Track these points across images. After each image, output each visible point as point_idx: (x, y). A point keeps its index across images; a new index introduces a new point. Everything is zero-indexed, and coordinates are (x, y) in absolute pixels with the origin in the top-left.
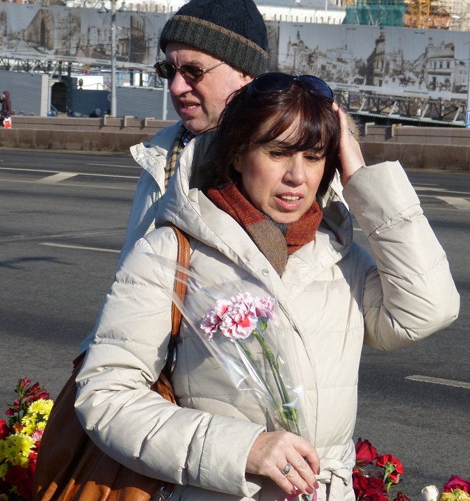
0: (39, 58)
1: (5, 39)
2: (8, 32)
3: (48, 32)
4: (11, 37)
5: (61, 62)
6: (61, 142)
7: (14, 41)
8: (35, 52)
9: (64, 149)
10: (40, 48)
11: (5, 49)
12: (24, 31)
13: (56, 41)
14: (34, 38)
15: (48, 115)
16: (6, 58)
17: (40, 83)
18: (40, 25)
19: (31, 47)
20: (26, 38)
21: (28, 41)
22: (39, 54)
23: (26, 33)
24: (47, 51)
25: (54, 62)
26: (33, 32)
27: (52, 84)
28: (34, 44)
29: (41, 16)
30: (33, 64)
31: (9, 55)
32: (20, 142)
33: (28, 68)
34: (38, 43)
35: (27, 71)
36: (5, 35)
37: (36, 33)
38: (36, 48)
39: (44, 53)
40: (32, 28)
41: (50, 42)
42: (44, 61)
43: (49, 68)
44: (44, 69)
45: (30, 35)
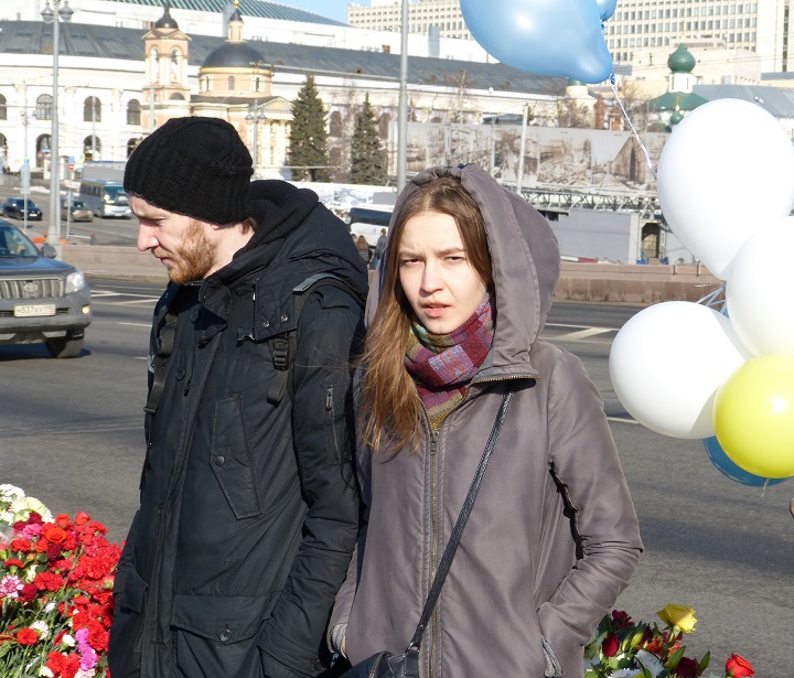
0: (627, 195)
1: (589, 173)
2: (593, 165)
3: (639, 163)
4: (597, 170)
5: (653, 199)
6: (620, 293)
7: (599, 175)
8: (624, 187)
9: (623, 301)
10: (629, 183)
11: (589, 184)
12: (611, 163)
13: (647, 174)
14: (622, 170)
15: (638, 262)
16: (590, 194)
17: (628, 224)
18: (629, 156)
19: (618, 181)
20: (613, 171)
21: (616, 174)
22: (628, 189)
23: (613, 165)
24: (637, 186)
25: (646, 199)
26: (621, 164)
27: (643, 225)
28: (621, 178)
29: (631, 145)
30: (621, 202)
31: (593, 192)
32: (573, 293)
33: (615, 206)
34: (627, 177)
35: (615, 210)
36: (589, 168)
37: (625, 166)
38: (624, 182)
39: (634, 188)
40: (620, 158)
41: (641, 175)
42: (634, 197)
43: (640, 206)
44: (633, 207)
45: (618, 167)
